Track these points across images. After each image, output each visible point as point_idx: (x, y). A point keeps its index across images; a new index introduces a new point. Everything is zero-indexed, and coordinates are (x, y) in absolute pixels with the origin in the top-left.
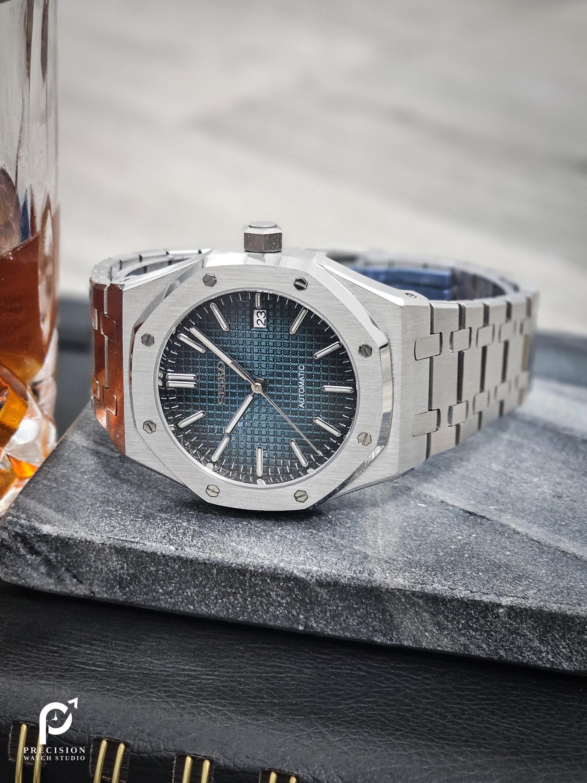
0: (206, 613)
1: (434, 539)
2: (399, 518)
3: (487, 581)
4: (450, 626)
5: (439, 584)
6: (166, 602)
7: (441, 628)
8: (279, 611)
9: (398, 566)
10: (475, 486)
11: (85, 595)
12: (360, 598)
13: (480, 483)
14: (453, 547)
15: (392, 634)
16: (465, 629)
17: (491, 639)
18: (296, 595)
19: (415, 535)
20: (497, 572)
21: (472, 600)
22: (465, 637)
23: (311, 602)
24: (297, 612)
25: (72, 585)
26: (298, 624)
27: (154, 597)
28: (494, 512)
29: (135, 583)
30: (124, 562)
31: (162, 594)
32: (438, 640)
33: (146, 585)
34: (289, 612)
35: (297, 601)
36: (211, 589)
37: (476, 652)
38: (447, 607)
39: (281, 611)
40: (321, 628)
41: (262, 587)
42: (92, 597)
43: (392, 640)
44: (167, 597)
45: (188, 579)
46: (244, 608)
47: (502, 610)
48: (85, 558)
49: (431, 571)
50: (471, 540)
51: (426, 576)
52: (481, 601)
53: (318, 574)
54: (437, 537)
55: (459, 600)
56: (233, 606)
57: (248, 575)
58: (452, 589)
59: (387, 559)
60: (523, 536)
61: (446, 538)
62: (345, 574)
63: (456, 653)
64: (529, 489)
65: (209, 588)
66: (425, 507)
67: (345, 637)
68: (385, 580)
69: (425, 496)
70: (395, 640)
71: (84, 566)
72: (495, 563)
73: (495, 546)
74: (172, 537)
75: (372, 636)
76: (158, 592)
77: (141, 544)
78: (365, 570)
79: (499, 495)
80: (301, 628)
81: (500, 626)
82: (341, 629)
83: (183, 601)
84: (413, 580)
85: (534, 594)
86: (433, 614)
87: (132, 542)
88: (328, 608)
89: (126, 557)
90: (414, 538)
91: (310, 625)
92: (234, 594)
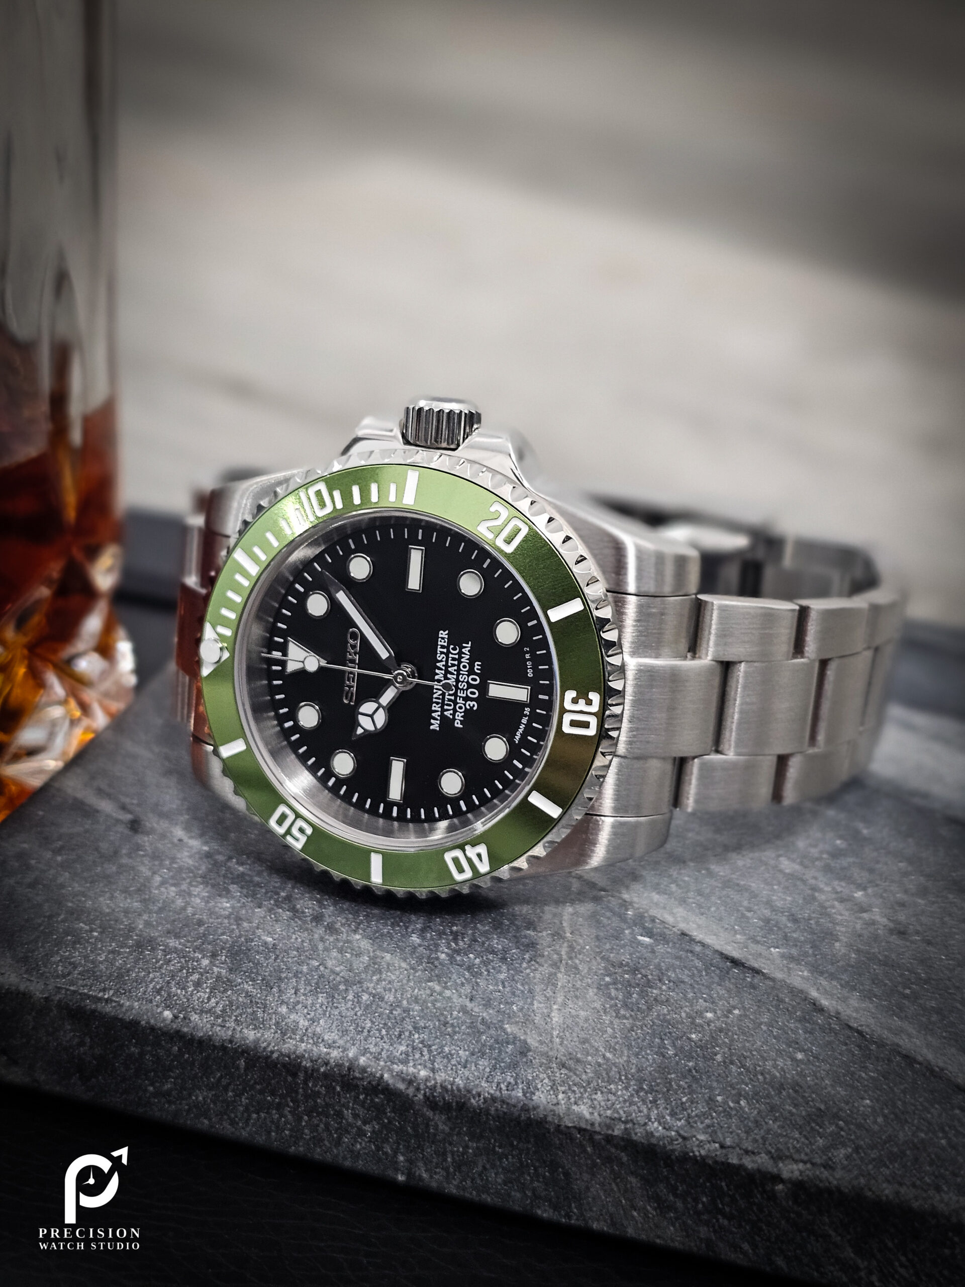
0: (232, 1133)
1: (658, 1015)
2: (599, 964)
3: (756, 1122)
5: (660, 1123)
7: (663, 1206)
8: (361, 1144)
9: (584, 1077)
10: (745, 903)
13: (756, 896)
14: (693, 1036)
19: (625, 1005)
20: (776, 1100)
21: (723, 1163)
24: (392, 1149)
26: (397, 1170)
30: (84, 1034)
34: (378, 1148)
39: (363, 1143)
41: (327, 1100)
42: (36, 1089)
49: (646, 1093)
50: (729, 1021)
51: (635, 1104)
52: (741, 1167)
53: (429, 1084)
54: (665, 1011)
56: (277, 1127)
57: (301, 1075)
58: (684, 1138)
59: (564, 1059)
60: (830, 1017)
61: (683, 1015)
63: (691, 1252)
64: (847, 913)
65: (233, 1091)
66: (650, 945)
67: (482, 1202)
68: (555, 1108)
69: (653, 920)
73: (775, 1038)
78: (519, 1081)
79: (789, 925)
84: (609, 1112)
85: (848, 1157)
86: (647, 1180)
88: (449, 1148)
90: (622, 1012)
91: (417, 1174)
92: (279, 1107)
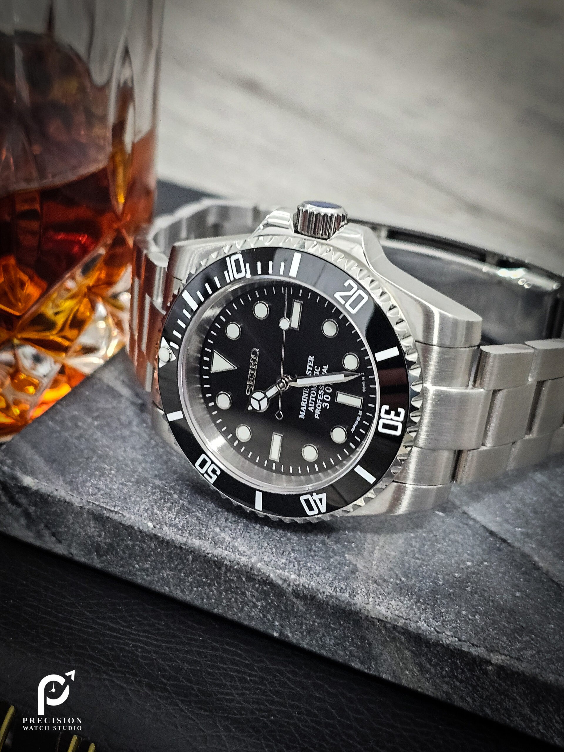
6: (142, 579)
11: (64, 555)
16: (449, 677)
17: (477, 694)
18: (271, 600)
23: (286, 611)
25: (51, 542)
27: (130, 571)
28: (518, 537)
29: (112, 553)
32: (419, 681)
33: (123, 557)
35: (272, 607)
36: (187, 575)
38: (431, 650)
44: (144, 573)
45: (164, 561)
46: (219, 601)
47: (490, 668)
48: (64, 518)
55: (444, 646)
70: (373, 670)
71: (63, 526)
72: (499, 604)
74: (155, 510)
75: (349, 660)
76: (134, 567)
77: (120, 515)
80: (276, 634)
81: (488, 684)
87: (111, 511)
89: (103, 525)
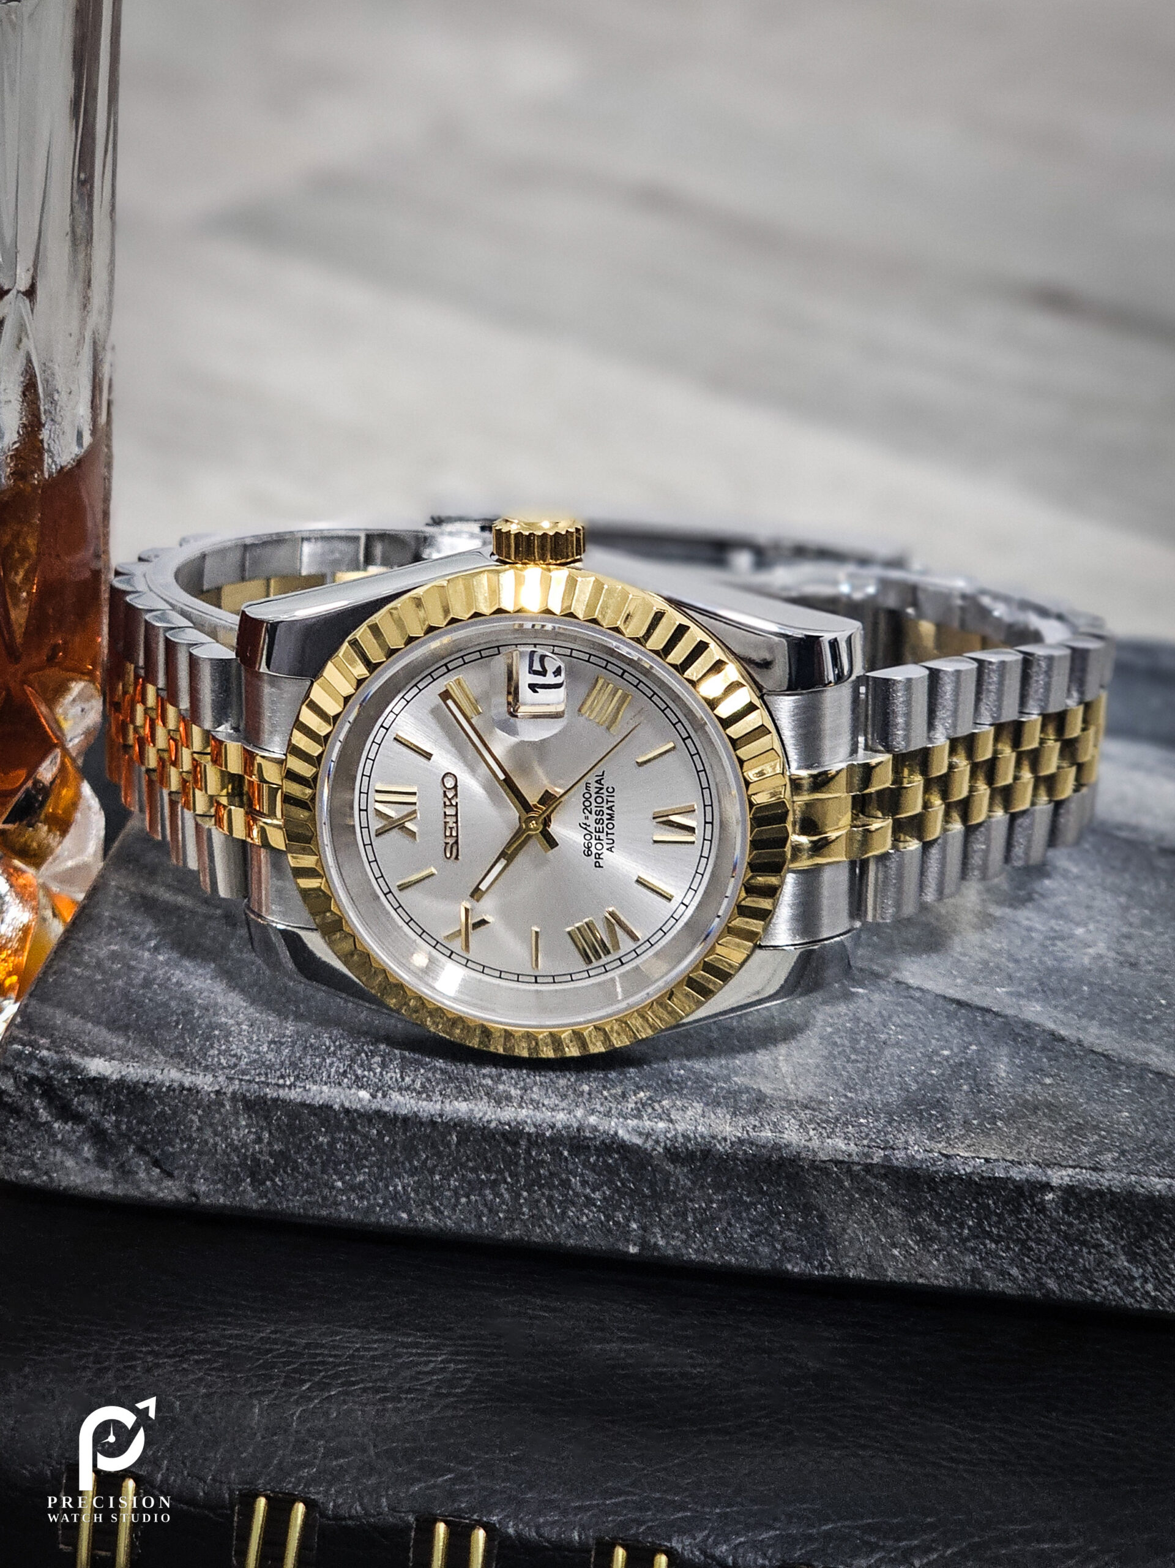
0: (435, 1225)
1: (893, 1057)
4: (944, 1233)
5: (920, 1147)
6: (352, 1208)
7: (925, 1237)
8: (587, 1215)
9: (830, 1114)
11: (178, 1201)
12: (756, 1182)
14: (934, 1072)
15: (824, 1255)
16: (977, 1237)
17: (1029, 1257)
18: (623, 1181)
20: (1033, 1119)
21: (990, 1178)
22: (974, 1254)
23: (655, 1196)
24: (624, 1217)
25: (151, 1181)
26: (628, 1241)
27: (325, 1198)
28: (1007, 1000)
29: (285, 1172)
30: (262, 1128)
31: (342, 1191)
32: (919, 1262)
33: (308, 1173)
34: (609, 1218)
35: (625, 1194)
36: (446, 1177)
37: (995, 1284)
38: (938, 1193)
39: (591, 1216)
40: (674, 1247)
41: (552, 1168)
42: (194, 1204)
43: (823, 1269)
44: (353, 1197)
45: (398, 1158)
46: (514, 1214)
47: (1050, 1196)
48: (178, 1124)
49: (899, 1123)
50: (968, 1056)
51: (890, 1133)
52: (1008, 1179)
53: (669, 1135)
54: (899, 1052)
55: (962, 1179)
56: (490, 1211)
57: (523, 1143)
58: (947, 1157)
59: (805, 1102)
60: (1072, 1044)
61: (919, 1055)
62: (724, 1134)
63: (956, 1288)
64: (1070, 950)
65: (440, 1173)
66: (866, 994)
67: (727, 1266)
68: (807, 1144)
69: (863, 972)
70: (829, 1267)
71: (178, 1141)
72: (1026, 1101)
73: (1019, 1067)
74: (359, 1072)
75: (780, 1260)
76: (333, 1187)
77: (298, 1090)
78: (765, 1124)
79: (1011, 965)
80: (633, 1250)
81: (1048, 1230)
82: (716, 1249)
83: (386, 1203)
84: (865, 1142)
85: (1114, 1160)
86: (909, 1210)
87: (279, 1086)
88: (690, 1206)
89: (266, 1118)
91: (653, 1241)
92: (494, 1184)
